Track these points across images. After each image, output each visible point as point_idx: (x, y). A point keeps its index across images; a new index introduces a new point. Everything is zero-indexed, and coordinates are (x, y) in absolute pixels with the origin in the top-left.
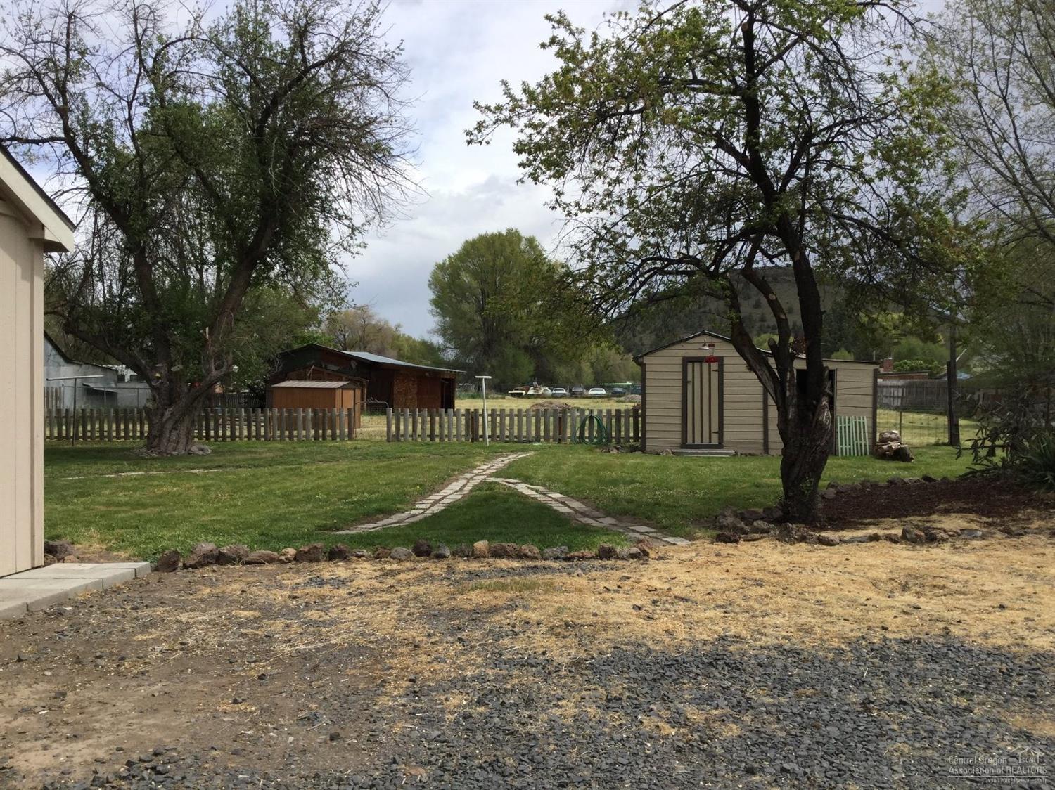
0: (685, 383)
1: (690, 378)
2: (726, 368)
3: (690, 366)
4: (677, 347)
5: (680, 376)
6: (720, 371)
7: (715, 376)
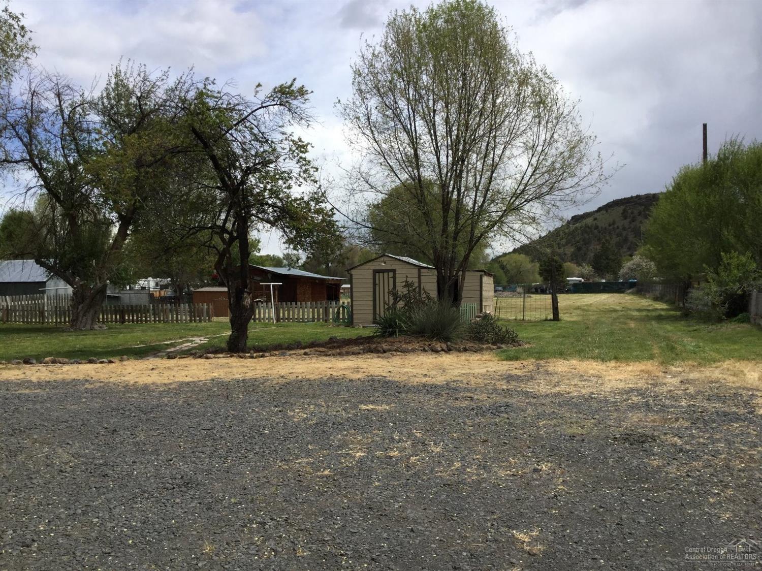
0: (374, 284)
1: (377, 282)
2: (397, 276)
3: (377, 274)
4: (370, 264)
5: (371, 281)
6: (394, 278)
7: (391, 280)
